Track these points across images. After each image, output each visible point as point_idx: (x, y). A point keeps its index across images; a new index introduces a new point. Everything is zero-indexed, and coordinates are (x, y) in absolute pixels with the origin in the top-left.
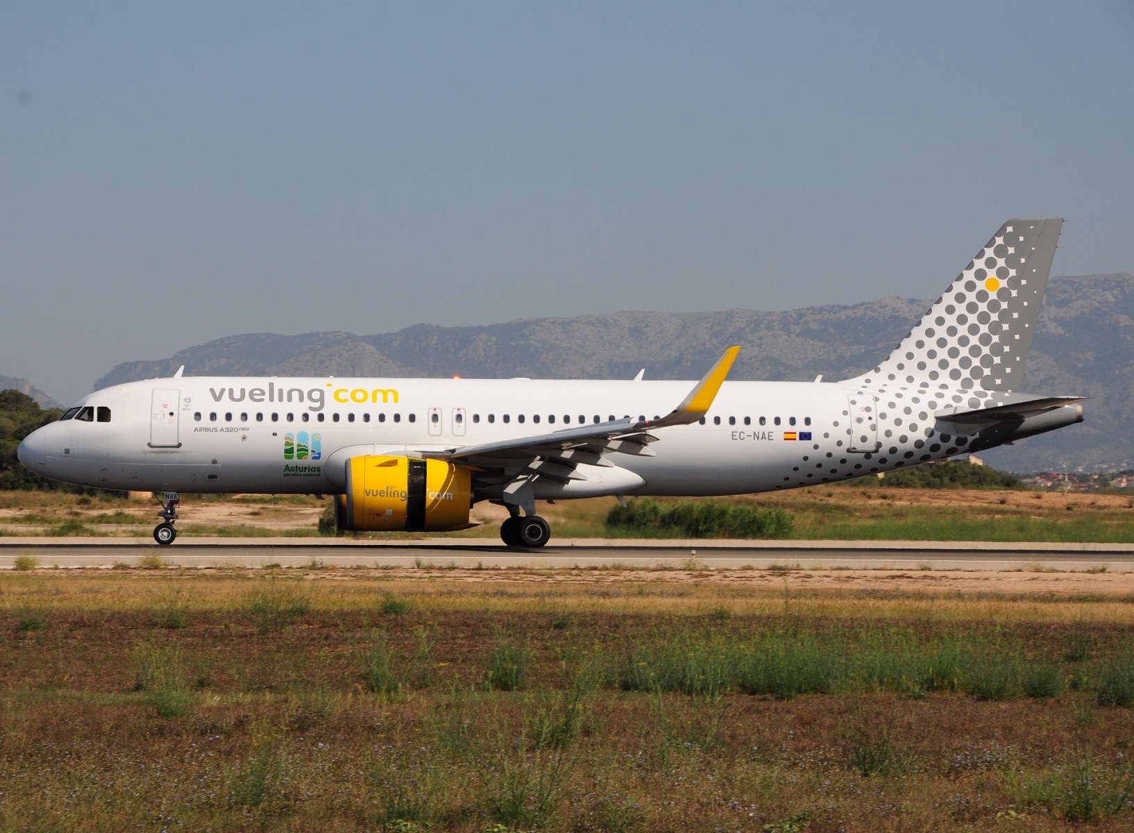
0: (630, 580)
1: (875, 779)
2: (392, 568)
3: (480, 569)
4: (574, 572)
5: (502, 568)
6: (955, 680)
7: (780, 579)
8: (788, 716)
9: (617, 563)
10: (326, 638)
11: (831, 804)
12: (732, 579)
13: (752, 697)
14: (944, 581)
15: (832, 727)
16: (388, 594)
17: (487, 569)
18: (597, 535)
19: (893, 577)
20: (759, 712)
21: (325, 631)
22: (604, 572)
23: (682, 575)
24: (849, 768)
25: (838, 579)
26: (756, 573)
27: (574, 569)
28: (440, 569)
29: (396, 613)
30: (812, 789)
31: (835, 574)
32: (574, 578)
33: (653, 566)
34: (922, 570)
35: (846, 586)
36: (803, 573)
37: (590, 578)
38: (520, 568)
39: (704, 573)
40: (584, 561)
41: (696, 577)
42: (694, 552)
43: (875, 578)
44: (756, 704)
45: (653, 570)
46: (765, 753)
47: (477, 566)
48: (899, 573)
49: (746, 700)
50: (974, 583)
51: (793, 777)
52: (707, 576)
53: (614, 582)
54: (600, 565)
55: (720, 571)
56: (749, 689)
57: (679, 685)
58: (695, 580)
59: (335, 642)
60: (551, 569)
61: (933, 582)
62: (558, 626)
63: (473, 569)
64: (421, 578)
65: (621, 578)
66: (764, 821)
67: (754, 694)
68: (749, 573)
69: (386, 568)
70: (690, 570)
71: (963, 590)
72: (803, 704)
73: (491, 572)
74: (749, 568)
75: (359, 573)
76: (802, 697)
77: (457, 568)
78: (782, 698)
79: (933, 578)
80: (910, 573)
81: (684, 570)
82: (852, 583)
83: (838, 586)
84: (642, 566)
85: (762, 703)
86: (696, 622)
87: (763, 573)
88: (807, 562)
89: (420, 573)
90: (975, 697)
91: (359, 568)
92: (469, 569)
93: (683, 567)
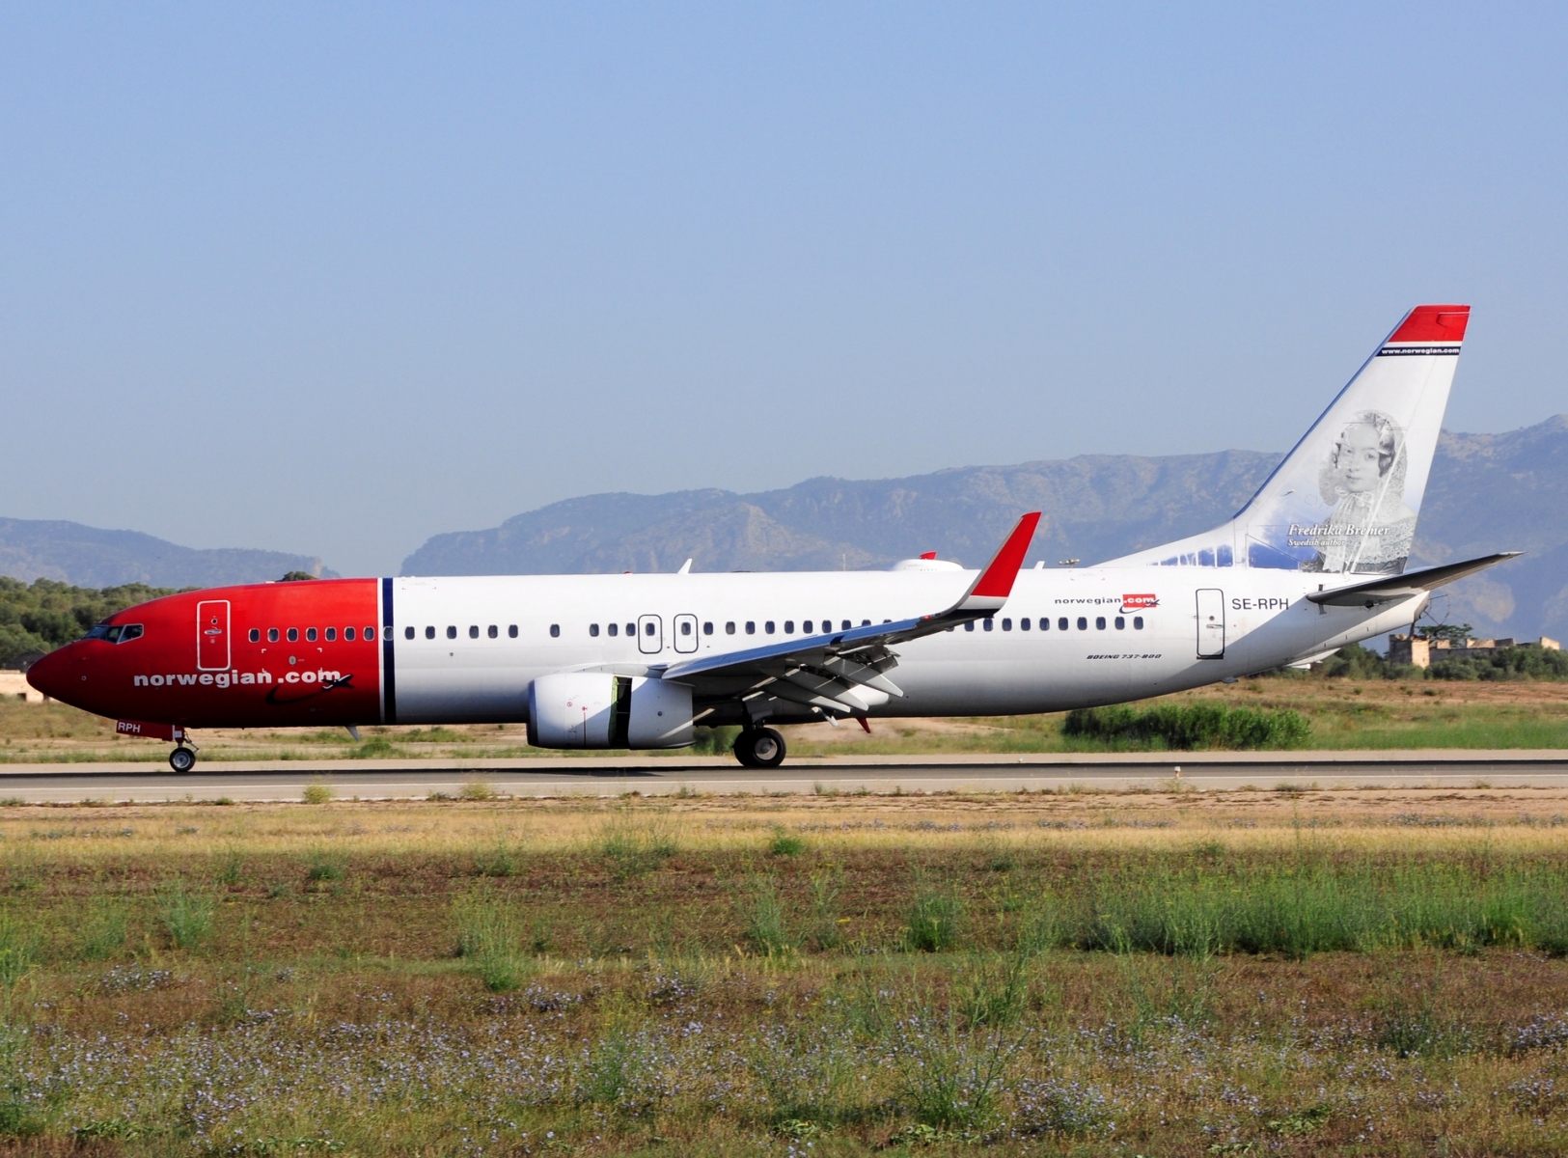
0: (1094, 808)
1: (1415, 1058)
2: (784, 796)
3: (898, 795)
4: (1021, 798)
5: (928, 793)
6: (1520, 931)
7: (1291, 802)
8: (1301, 981)
9: (1076, 784)
10: (700, 887)
11: (1355, 1094)
12: (1227, 803)
13: (1254, 956)
14: (1508, 802)
15: (1358, 994)
16: (779, 829)
17: (907, 795)
18: (1052, 749)
19: (1440, 798)
20: (1262, 976)
21: (699, 878)
22: (1060, 797)
23: (1163, 799)
24: (1381, 1046)
25: (1367, 802)
26: (1260, 796)
27: (1021, 793)
28: (847, 795)
29: (789, 852)
30: (1332, 1076)
31: (1364, 794)
32: (1021, 805)
33: (1123, 788)
34: (1479, 788)
35: (1378, 811)
36: (1321, 794)
37: (1042, 805)
38: (950, 794)
39: (1192, 796)
40: (1035, 782)
41: (1179, 801)
42: (1178, 769)
43: (1417, 799)
44: (1259, 965)
45: (1124, 794)
46: (1269, 1029)
47: (895, 790)
48: (1448, 793)
49: (1244, 962)
50: (1547, 804)
51: (1306, 1059)
52: (1195, 800)
53: (1074, 808)
54: (1055, 789)
55: (1212, 793)
56: (1248, 945)
57: (1155, 941)
58: (1179, 805)
59: (712, 892)
60: (991, 794)
61: (1492, 803)
62: (1000, 868)
63: (890, 796)
64: (822, 808)
65: (1084, 805)
66: (1269, 1116)
67: (1254, 952)
68: (1250, 795)
69: (777, 796)
70: (1173, 792)
71: (1532, 814)
72: (1319, 965)
73: (914, 799)
74: (1251, 789)
75: (741, 802)
76: (1319, 956)
77: (869, 794)
78: (1293, 958)
79: (1493, 799)
80: (1462, 793)
81: (1164, 793)
82: (1386, 806)
83: (1366, 811)
84: (1110, 788)
85: (1267, 964)
86: (1177, 859)
87: (1269, 795)
88: (1325, 780)
89: (821, 802)
90: (1548, 953)
91: (741, 796)
92: (884, 796)
93: (1165, 788)
